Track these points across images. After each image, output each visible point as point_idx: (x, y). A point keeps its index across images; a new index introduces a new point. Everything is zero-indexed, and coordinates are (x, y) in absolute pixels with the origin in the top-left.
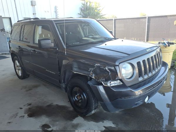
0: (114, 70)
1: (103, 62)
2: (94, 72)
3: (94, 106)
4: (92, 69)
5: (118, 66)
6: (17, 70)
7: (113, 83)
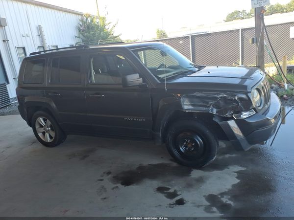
0: (247, 98)
1: (229, 91)
2: (216, 106)
3: (217, 150)
4: (213, 102)
5: (250, 92)
6: (40, 135)
7: (245, 115)
